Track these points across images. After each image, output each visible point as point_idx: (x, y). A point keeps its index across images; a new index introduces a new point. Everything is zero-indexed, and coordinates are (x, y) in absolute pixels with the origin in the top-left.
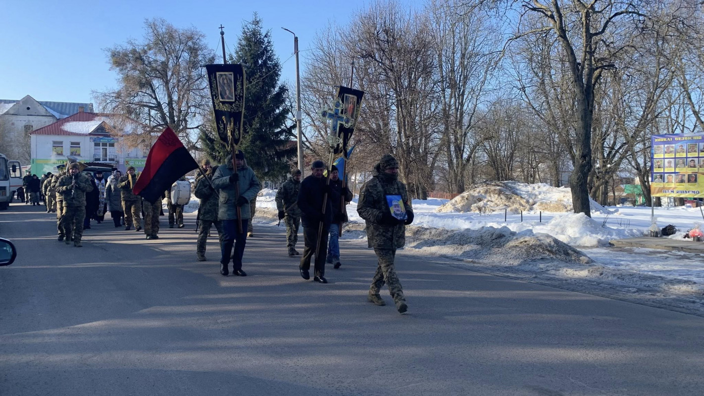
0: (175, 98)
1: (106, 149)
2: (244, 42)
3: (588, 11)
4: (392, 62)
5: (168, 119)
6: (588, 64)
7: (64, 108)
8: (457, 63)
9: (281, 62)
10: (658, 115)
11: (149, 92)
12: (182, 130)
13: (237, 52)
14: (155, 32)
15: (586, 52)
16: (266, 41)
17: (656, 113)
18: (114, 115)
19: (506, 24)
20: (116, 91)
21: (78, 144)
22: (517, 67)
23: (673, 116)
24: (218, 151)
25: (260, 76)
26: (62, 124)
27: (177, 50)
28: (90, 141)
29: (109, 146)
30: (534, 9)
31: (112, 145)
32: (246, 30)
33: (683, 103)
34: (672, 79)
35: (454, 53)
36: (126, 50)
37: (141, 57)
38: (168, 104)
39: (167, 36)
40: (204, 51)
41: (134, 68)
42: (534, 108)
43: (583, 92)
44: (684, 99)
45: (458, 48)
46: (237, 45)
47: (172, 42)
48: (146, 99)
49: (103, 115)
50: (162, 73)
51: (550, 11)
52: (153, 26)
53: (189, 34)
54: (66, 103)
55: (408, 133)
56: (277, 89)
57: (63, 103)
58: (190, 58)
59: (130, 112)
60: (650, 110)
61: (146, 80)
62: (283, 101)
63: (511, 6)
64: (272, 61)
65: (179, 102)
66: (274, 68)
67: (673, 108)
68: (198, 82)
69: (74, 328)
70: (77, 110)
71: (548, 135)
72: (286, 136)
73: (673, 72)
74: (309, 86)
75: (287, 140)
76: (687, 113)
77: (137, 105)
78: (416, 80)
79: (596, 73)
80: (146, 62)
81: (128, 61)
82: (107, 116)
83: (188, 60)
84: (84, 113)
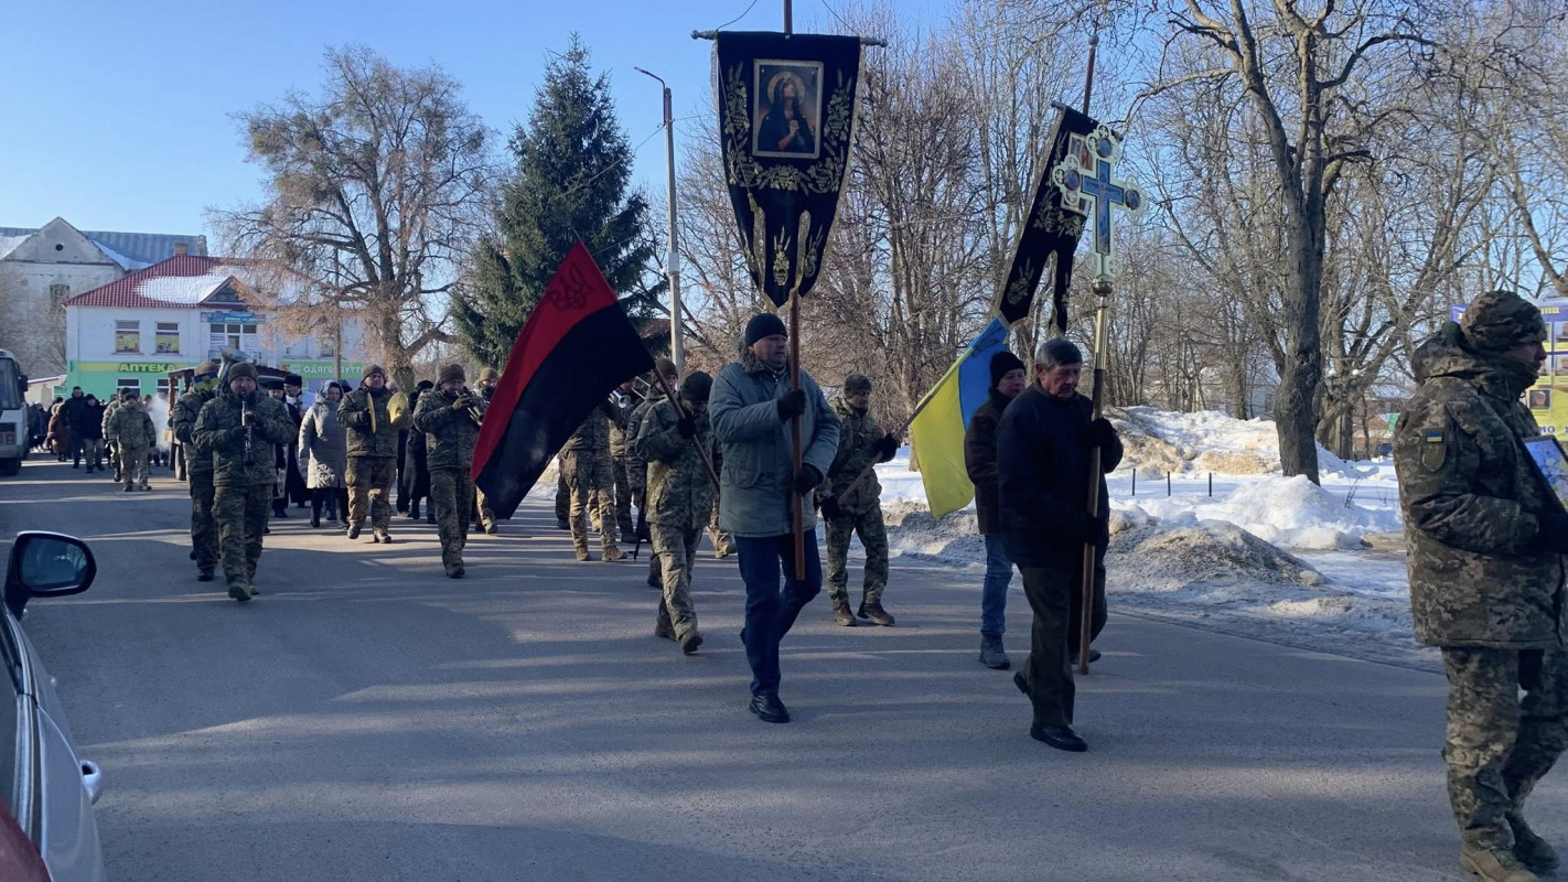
0: (394, 224)
1: (237, 338)
2: (549, 100)
3: (1311, 34)
4: (880, 144)
5: (379, 272)
6: (1311, 150)
7: (140, 247)
8: (1022, 146)
9: (633, 145)
10: (1461, 260)
11: (336, 209)
12: (411, 294)
13: (533, 122)
14: (350, 76)
15: (1307, 123)
16: (599, 98)
17: (1456, 258)
18: (256, 262)
19: (1134, 61)
20: (262, 208)
21: (175, 326)
22: (1154, 154)
23: (1494, 263)
24: (492, 341)
25: (587, 176)
26: (137, 283)
27: (398, 116)
28: (202, 321)
29: (244, 332)
30: (1194, 29)
31: (251, 329)
32: (555, 73)
33: (1515, 235)
34: (1492, 181)
35: (1015, 125)
36: (284, 116)
37: (317, 131)
38: (379, 238)
39: (375, 85)
40: (459, 119)
41: (302, 158)
42: (1190, 246)
43: (1301, 211)
44: (1517, 225)
45: (1024, 113)
46: (533, 106)
47: (386, 99)
48: (329, 226)
49: (231, 262)
50: (365, 169)
51: (1229, 33)
52: (344, 63)
53: (426, 83)
54: (145, 236)
55: (915, 301)
56: (623, 204)
57: (137, 236)
58: (427, 135)
59: (292, 255)
60: (1444, 248)
61: (330, 184)
62: (638, 230)
63: (1144, 21)
64: (612, 142)
65: (403, 232)
66: (617, 158)
67: (1493, 246)
68: (445, 188)
69: (197, 735)
70: (171, 251)
71: (1223, 306)
72: (644, 308)
73: (1494, 167)
74: (695, 198)
75: (646, 318)
76: (1524, 257)
77: (309, 239)
78: (933, 182)
79: (1330, 168)
80: (329, 144)
81: (289, 142)
82: (242, 263)
83: (423, 138)
84: (187, 257)
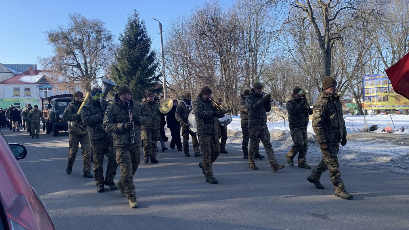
0: (88, 60)
1: (47, 91)
2: (129, 27)
3: (326, 7)
4: (217, 37)
5: (84, 73)
6: (327, 37)
7: (19, 67)
8: (253, 37)
9: (151, 38)
10: (365, 64)
11: (73, 57)
12: (93, 79)
13: (125, 33)
14: (75, 21)
15: (326, 30)
16: (142, 26)
17: (363, 63)
18: (51, 71)
19: (282, 15)
20: (53, 57)
21: (29, 89)
22: (286, 38)
23: (373, 64)
24: (115, 91)
25: (139, 47)
26: (19, 77)
27: (89, 32)
28: (37, 87)
29: (48, 90)
30: (297, 6)
31: (50, 89)
32: (130, 20)
33: (378, 57)
34: (372, 43)
35: (251, 31)
36: (58, 32)
37: (67, 36)
38: (84, 64)
39: (82, 24)
40: (105, 32)
41: (63, 43)
42: (296, 62)
43: (325, 52)
44: (378, 54)
45: (253, 28)
46: (125, 29)
47: (85, 27)
48: (71, 61)
49: (44, 71)
50: (80, 46)
51: (306, 7)
52: (74, 18)
53: (96, 23)
54: (20, 65)
55: (227, 78)
56: (149, 54)
57: (18, 65)
58: (96, 37)
59: (61, 69)
60: (360, 61)
61: (71, 50)
62: (153, 61)
63: (284, 4)
64: (146, 38)
65: (91, 63)
66: (147, 42)
67: (372, 60)
68: (102, 51)
69: (48, 196)
70: (28, 69)
71: (305, 77)
72: (155, 81)
73: (372, 40)
74: (168, 52)
75: (157, 84)
76: (380, 63)
77: (66, 65)
78: (231, 47)
79: (332, 41)
80: (70, 40)
81: (59, 39)
82: (47, 72)
83: (95, 37)
84: (32, 70)
